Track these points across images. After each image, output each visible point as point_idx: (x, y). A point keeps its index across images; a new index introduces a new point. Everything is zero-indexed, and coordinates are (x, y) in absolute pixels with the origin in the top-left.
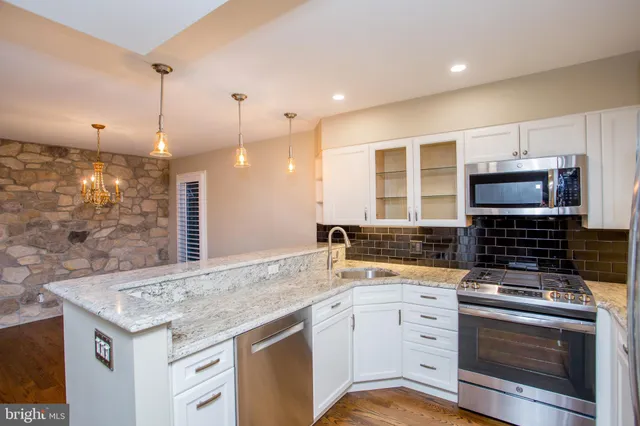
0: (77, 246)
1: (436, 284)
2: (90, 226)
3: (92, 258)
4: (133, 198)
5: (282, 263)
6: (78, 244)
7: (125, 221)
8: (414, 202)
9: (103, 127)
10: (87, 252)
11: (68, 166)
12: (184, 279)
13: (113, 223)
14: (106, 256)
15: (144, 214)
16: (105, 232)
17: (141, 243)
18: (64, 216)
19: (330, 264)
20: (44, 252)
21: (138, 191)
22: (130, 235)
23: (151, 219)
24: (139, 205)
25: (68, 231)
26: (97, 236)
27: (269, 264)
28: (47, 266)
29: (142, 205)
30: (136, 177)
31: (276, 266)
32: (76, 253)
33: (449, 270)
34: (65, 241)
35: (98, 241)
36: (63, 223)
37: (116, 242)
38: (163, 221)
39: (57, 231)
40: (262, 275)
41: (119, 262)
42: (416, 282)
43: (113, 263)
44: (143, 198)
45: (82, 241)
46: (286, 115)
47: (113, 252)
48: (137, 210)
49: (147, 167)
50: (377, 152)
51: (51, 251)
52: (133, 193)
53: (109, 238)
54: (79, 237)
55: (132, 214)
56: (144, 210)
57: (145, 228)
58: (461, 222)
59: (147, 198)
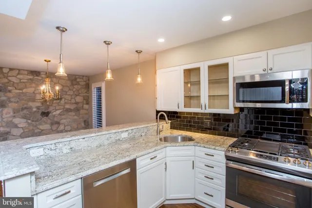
0: (45, 119)
1: (213, 147)
2: (51, 109)
3: (52, 124)
4: (71, 95)
5: (130, 131)
6: (45, 117)
7: (67, 106)
8: (204, 99)
9: (50, 61)
10: (49, 121)
11: (40, 80)
12: (70, 141)
13: (62, 107)
14: (58, 123)
15: (77, 103)
16: (58, 112)
17: (76, 117)
18: (39, 104)
19: (159, 132)
20: (30, 121)
21: (74, 92)
22: (70, 113)
23: (80, 105)
24: (74, 98)
25: (40, 111)
26: (54, 113)
27: (122, 132)
28: (31, 128)
29: (76, 98)
30: (73, 85)
31: (127, 133)
32: (44, 122)
33: (226, 138)
34: (39, 116)
35: (54, 116)
36: (38, 108)
37: (63, 117)
38: (86, 106)
39: (35, 111)
40: (117, 138)
41: (65, 126)
42: (202, 145)
43: (62, 127)
44: (76, 95)
45: (47, 116)
46: (137, 51)
47: (63, 121)
48: (73, 101)
49: (78, 80)
50: (184, 70)
51: (33, 121)
52: (71, 93)
53: (60, 114)
54: (46, 114)
55: (70, 103)
56: (77, 101)
57: (77, 110)
58: (231, 111)
59: (78, 95)
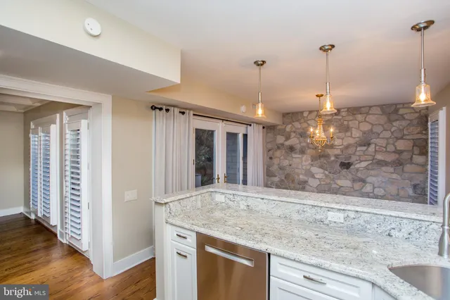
0: (344, 171)
2: (353, 159)
3: (354, 181)
4: (387, 139)
6: (345, 170)
7: (379, 157)
10: (350, 176)
13: (370, 158)
14: (363, 181)
15: (400, 152)
16: (364, 164)
17: (394, 176)
18: (337, 152)
20: (327, 173)
21: (392, 133)
22: (384, 168)
23: (406, 156)
24: (393, 144)
25: (340, 161)
26: (357, 166)
28: (328, 181)
29: (396, 144)
30: (390, 121)
32: (344, 176)
34: (337, 166)
35: (357, 170)
36: (337, 156)
37: (372, 172)
38: (420, 159)
39: (333, 161)
41: (374, 188)
43: (368, 188)
44: (397, 139)
45: (347, 168)
47: (369, 180)
48: (390, 148)
49: (401, 111)
51: (330, 173)
52: (387, 134)
53: (366, 168)
54: (346, 165)
55: (386, 151)
56: (398, 148)
57: (398, 164)
59: (402, 138)
